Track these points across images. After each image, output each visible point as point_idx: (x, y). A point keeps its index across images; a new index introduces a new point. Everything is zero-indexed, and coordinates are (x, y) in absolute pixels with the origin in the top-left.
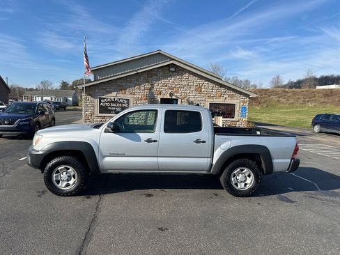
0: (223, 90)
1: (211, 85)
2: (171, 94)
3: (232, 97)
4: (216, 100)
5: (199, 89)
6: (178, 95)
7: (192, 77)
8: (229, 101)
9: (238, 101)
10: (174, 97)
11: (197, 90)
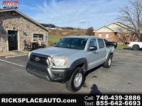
0: (38, 27)
1: (33, 25)
2: (14, 28)
3: (42, 31)
4: (36, 32)
5: (28, 27)
6: (18, 29)
7: (24, 20)
8: (41, 33)
9: (44, 33)
10: (15, 30)
11: (27, 27)
